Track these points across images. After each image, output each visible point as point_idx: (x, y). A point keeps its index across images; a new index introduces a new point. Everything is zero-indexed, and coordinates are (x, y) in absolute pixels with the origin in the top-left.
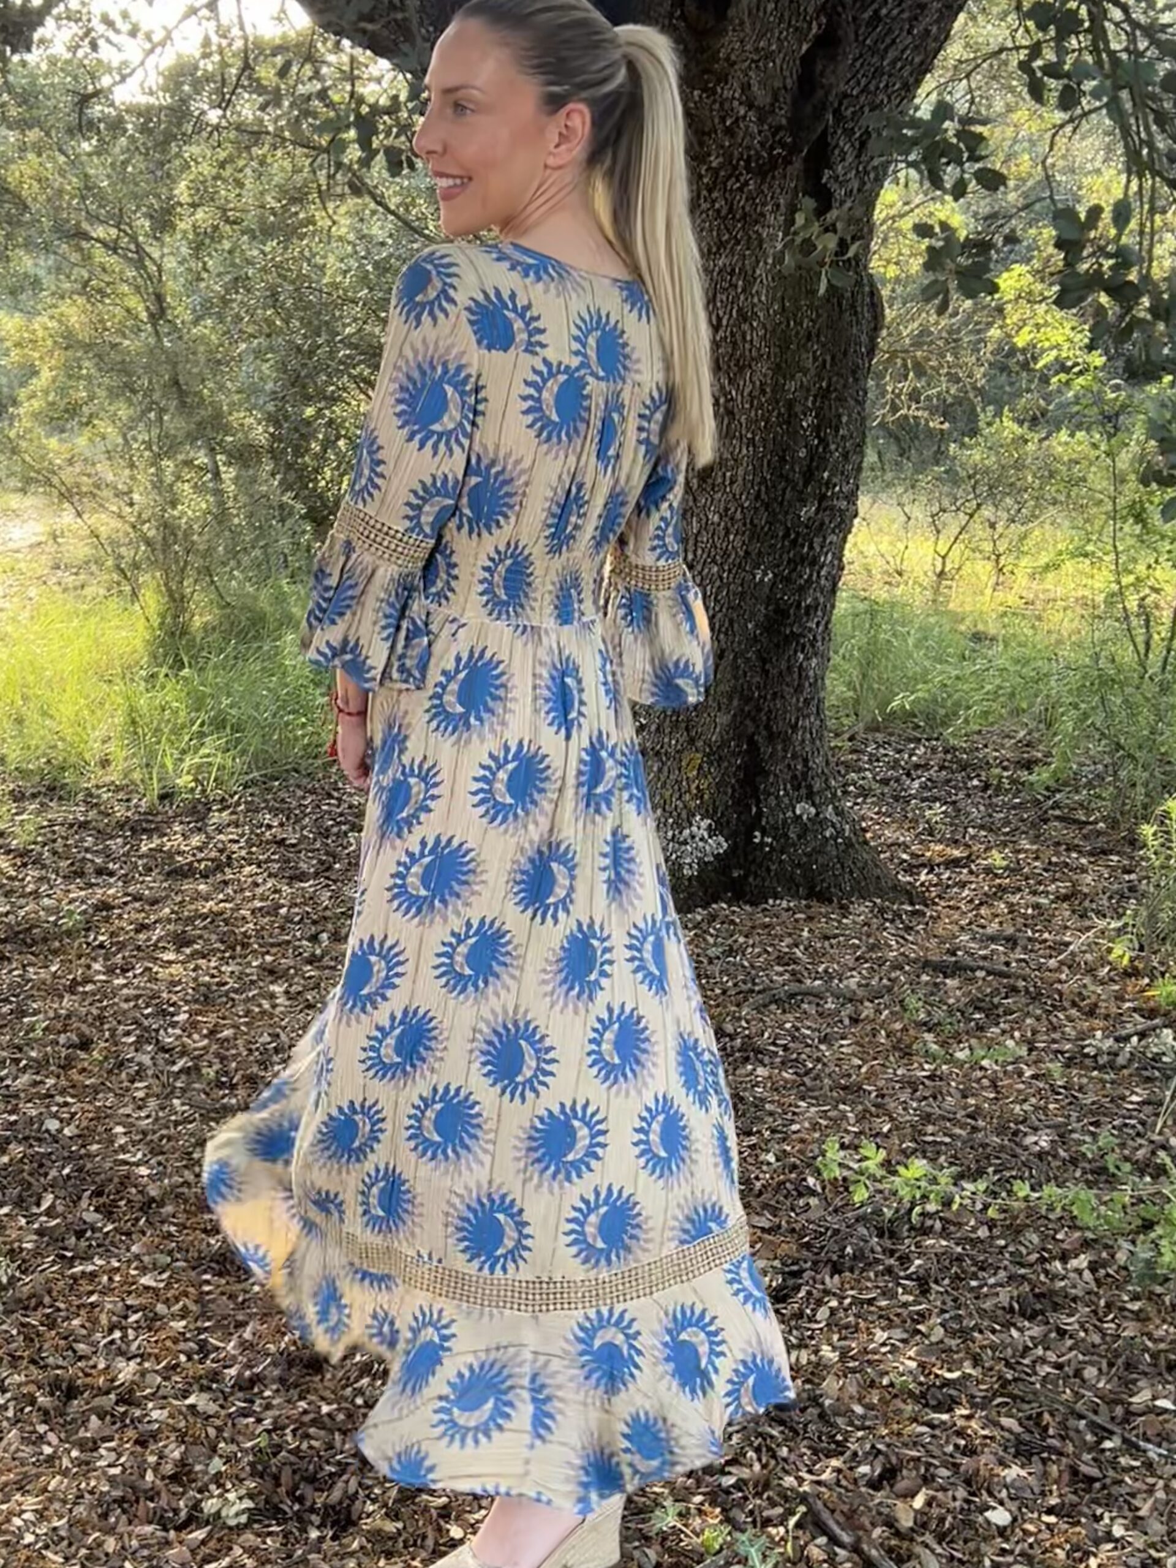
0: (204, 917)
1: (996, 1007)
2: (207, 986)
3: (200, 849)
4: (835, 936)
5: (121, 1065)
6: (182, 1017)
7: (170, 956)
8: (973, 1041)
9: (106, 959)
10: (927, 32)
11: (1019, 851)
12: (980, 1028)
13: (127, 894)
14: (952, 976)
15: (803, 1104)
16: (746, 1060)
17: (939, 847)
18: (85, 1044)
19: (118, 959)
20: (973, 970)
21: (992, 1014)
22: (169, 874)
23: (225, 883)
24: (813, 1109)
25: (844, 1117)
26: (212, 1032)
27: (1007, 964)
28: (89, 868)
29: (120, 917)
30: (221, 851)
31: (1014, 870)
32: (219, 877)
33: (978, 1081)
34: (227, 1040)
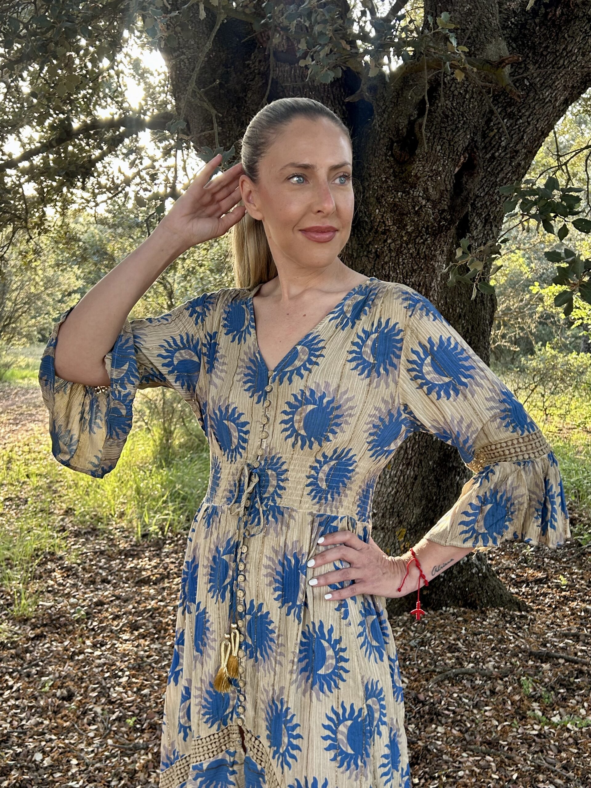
0: (149, 611)
1: (572, 684)
2: (142, 658)
3: (155, 567)
4: (480, 633)
5: (85, 713)
6: (124, 680)
7: (125, 636)
8: (561, 710)
9: (94, 638)
10: (519, 164)
11: (572, 574)
12: (565, 699)
13: (113, 596)
14: (545, 662)
15: (464, 755)
16: (432, 721)
17: (531, 571)
18: (69, 698)
19: (100, 638)
20: (557, 658)
21: (572, 690)
22: (137, 582)
23: (164, 589)
24: (471, 759)
25: (489, 767)
26: (139, 690)
27: (576, 654)
28: (98, 579)
29: (107, 610)
30: (166, 569)
31: (571, 587)
32: (161, 585)
33: (566, 739)
34: (145, 696)
